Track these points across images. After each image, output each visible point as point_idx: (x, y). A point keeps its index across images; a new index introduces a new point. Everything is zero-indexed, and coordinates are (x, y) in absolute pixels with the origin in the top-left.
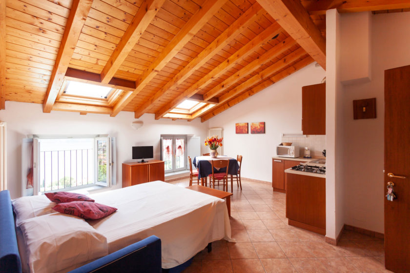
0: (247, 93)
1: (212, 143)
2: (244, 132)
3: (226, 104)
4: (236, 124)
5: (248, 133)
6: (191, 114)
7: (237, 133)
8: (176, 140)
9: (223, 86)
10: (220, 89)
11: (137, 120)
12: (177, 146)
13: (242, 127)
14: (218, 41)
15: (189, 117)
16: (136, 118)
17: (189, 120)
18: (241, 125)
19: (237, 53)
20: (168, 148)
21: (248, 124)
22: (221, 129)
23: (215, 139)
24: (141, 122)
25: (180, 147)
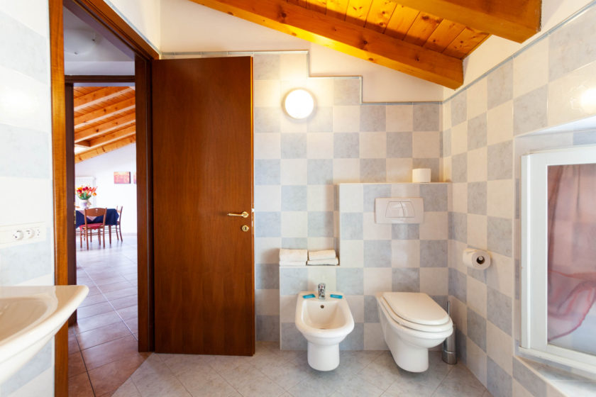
0: (128, 139)
1: (83, 192)
2: (125, 182)
3: (101, 149)
4: (115, 173)
5: (130, 182)
7: (115, 183)
9: (97, 131)
10: (93, 133)
13: (123, 176)
14: (95, 95)
18: (121, 174)
19: (115, 105)
21: (130, 173)
22: (92, 178)
23: (87, 188)
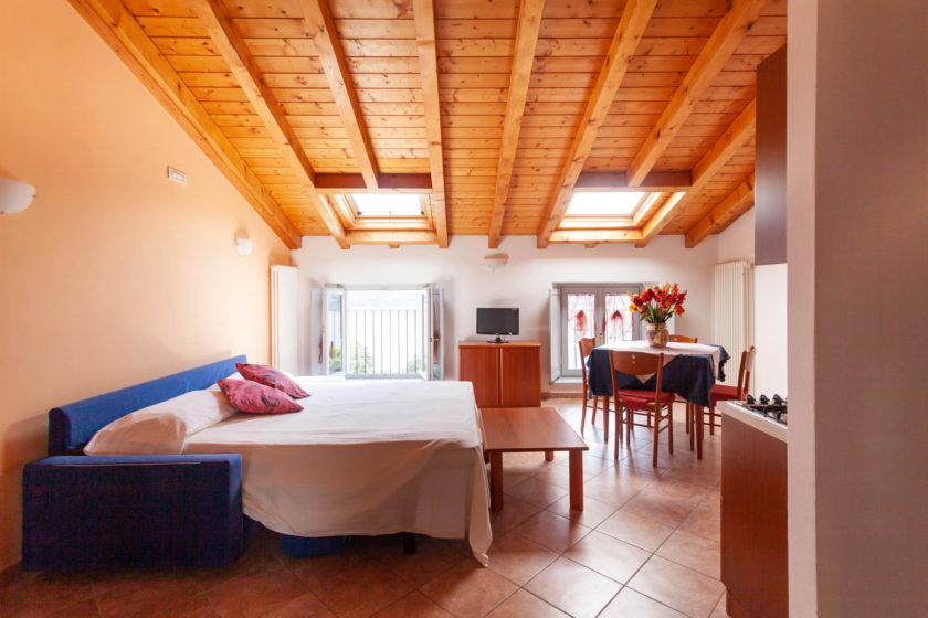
6: (640, 228)
8: (608, 298)
10: (652, 144)
11: (494, 251)
12: (610, 313)
15: (632, 236)
16: (491, 247)
17: (639, 245)
20: (581, 315)
24: (503, 258)
25: (617, 315)
